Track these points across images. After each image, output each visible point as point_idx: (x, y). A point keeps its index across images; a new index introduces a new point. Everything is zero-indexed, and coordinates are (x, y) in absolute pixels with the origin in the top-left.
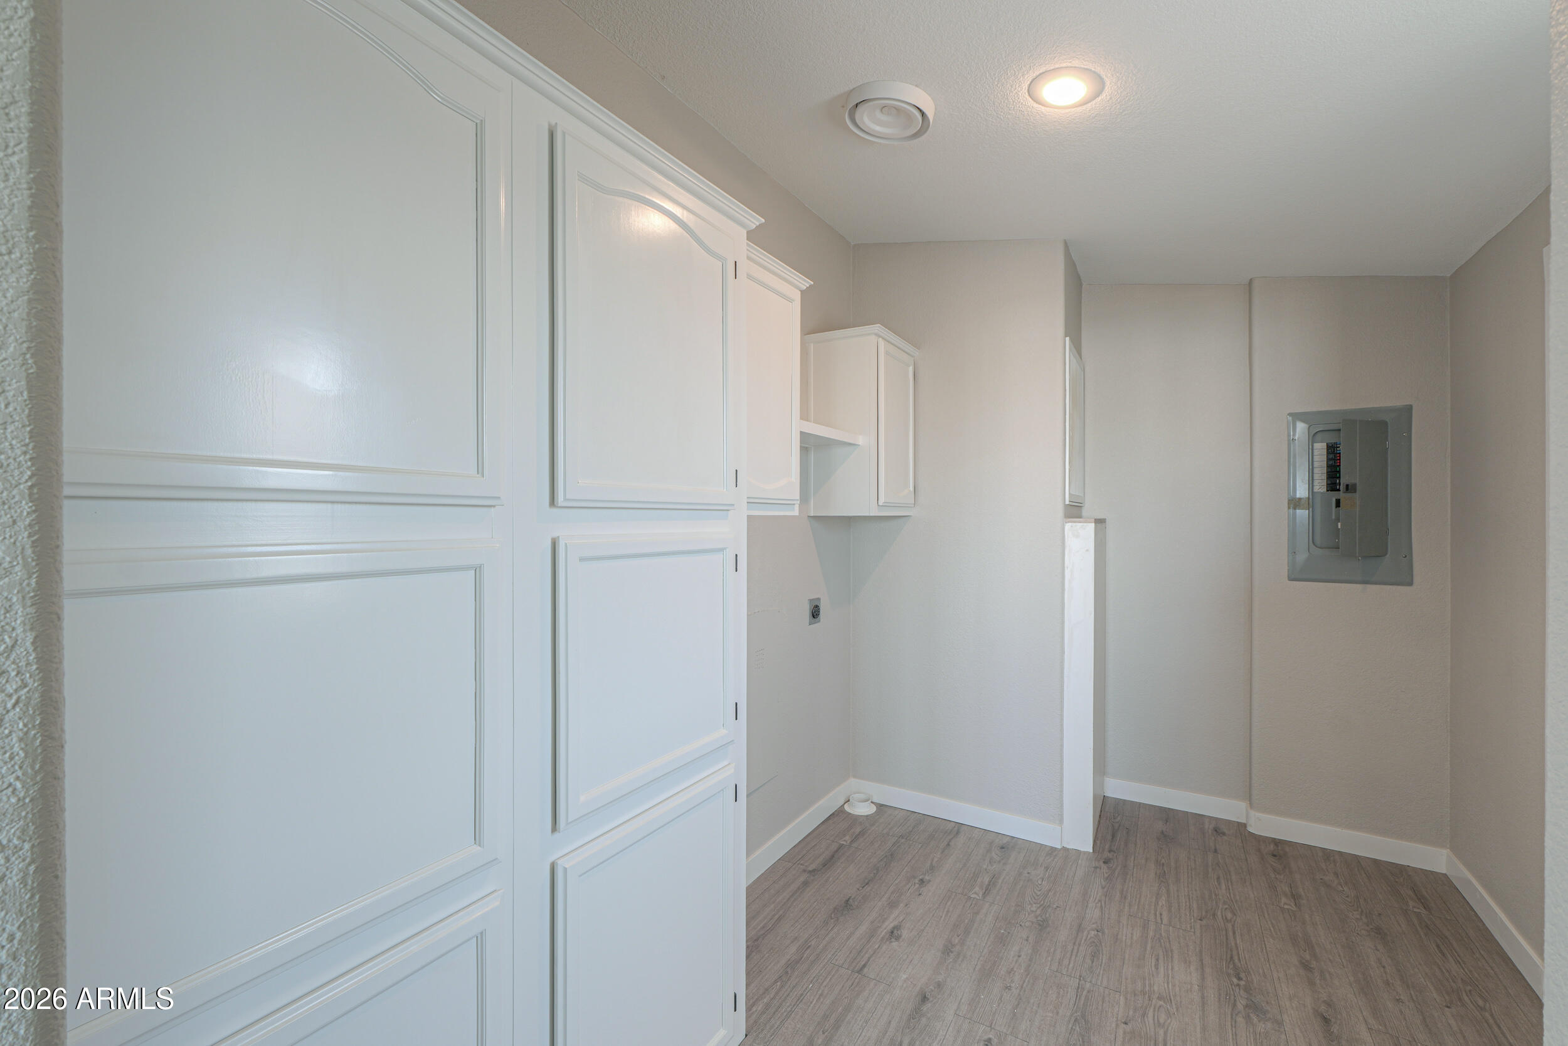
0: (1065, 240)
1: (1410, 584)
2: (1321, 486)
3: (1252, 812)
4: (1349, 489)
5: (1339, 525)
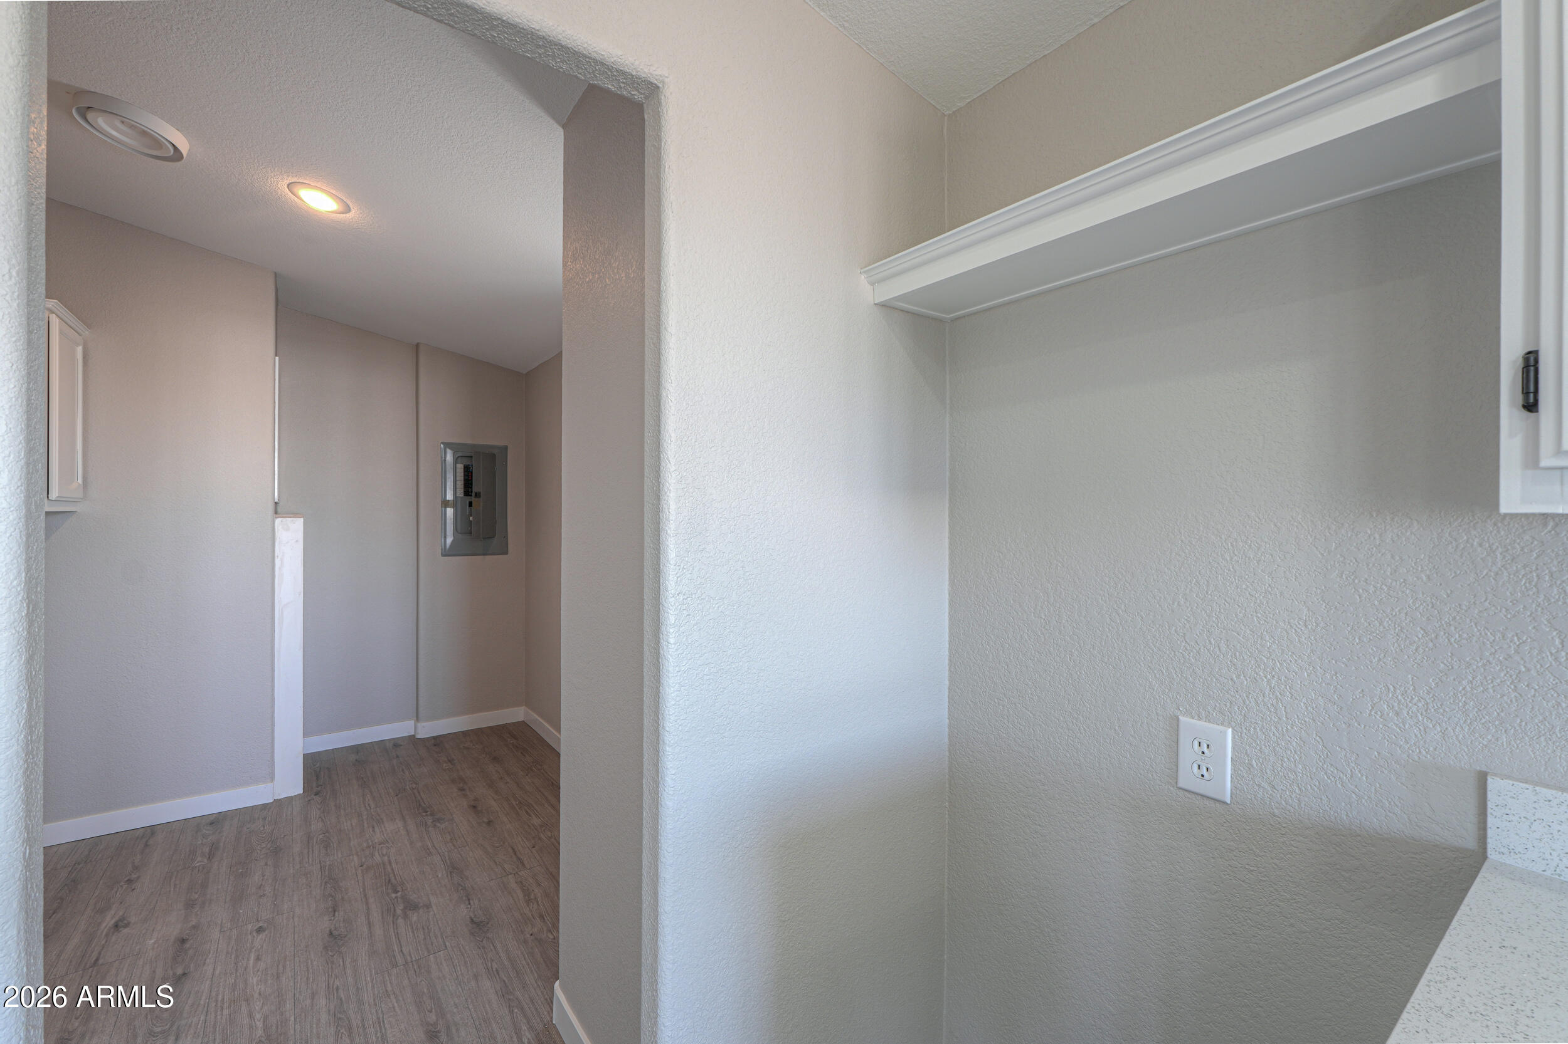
0: (275, 273)
1: (506, 553)
2: (460, 493)
3: (419, 724)
4: (478, 495)
5: (471, 518)
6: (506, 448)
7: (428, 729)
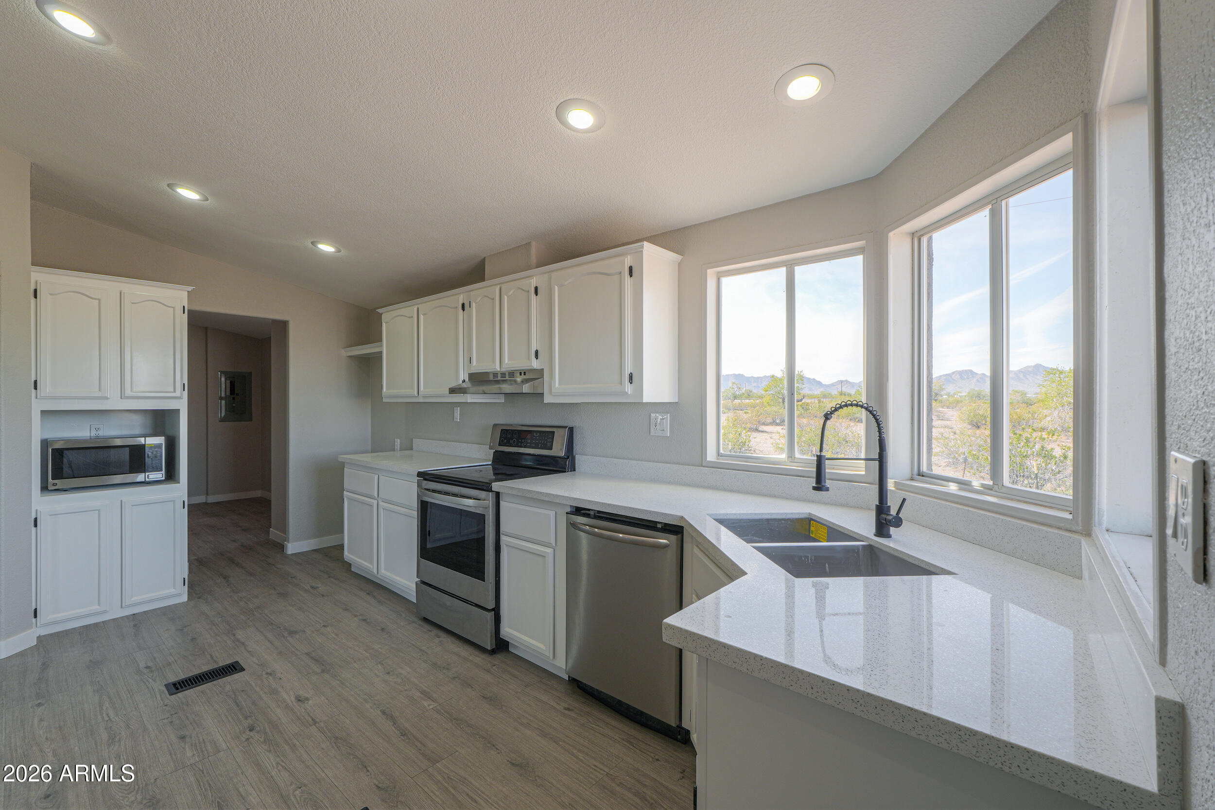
1: (251, 421)
2: (228, 393)
3: (208, 497)
4: (237, 395)
5: (234, 405)
6: (251, 374)
7: (212, 499)
